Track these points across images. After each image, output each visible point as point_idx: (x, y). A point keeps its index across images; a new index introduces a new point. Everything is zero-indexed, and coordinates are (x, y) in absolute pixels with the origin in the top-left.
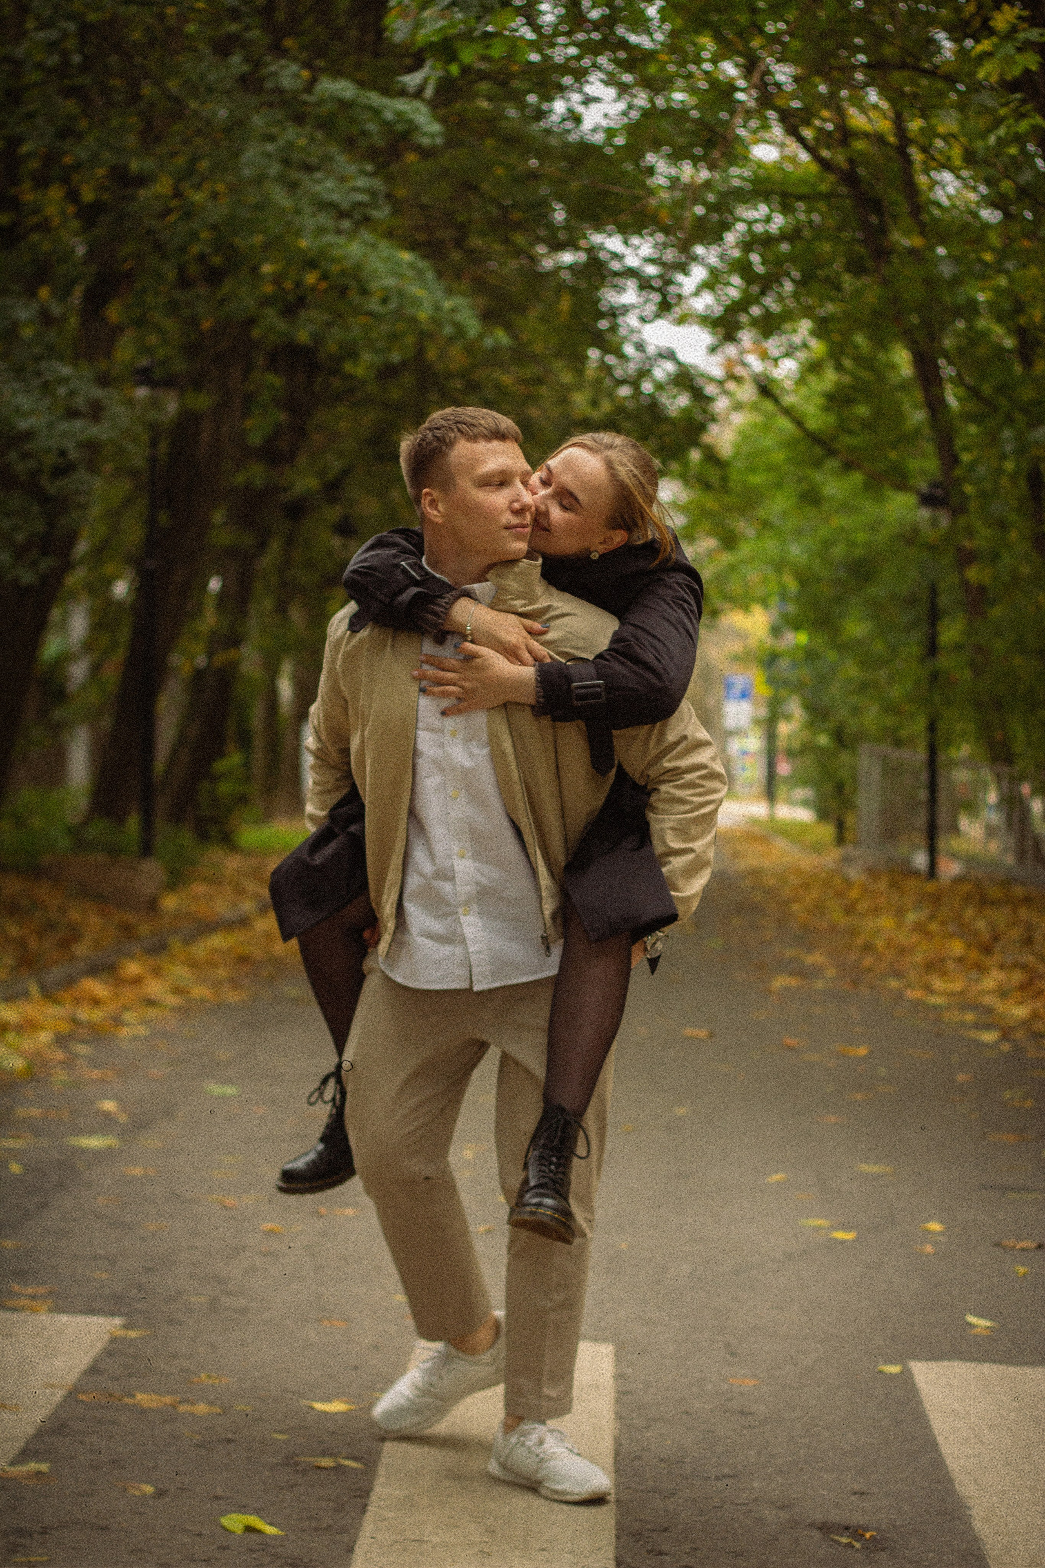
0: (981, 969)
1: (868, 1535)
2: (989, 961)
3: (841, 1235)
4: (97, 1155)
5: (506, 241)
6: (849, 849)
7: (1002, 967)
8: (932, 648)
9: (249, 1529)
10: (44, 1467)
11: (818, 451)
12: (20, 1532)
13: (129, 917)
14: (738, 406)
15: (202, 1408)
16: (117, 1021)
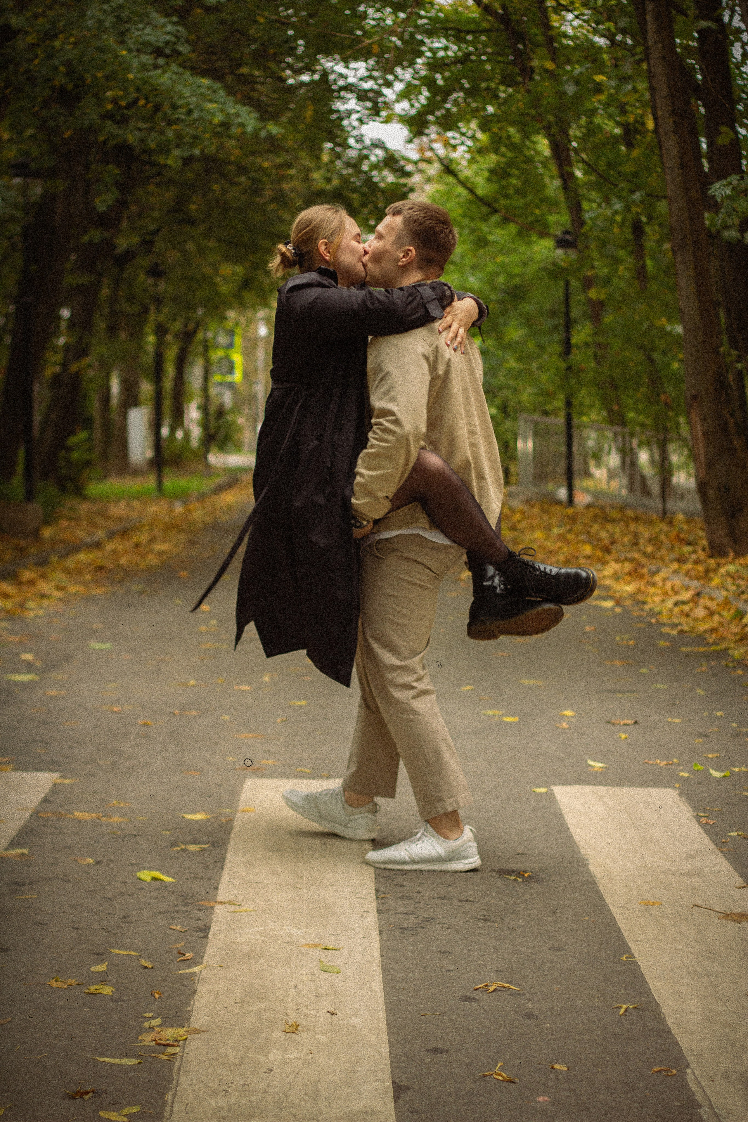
0: (604, 563)
1: (526, 875)
2: (608, 557)
3: (509, 719)
4: (24, 686)
5: (265, 68)
6: (514, 488)
7: (617, 561)
8: (567, 347)
9: (154, 879)
10: (25, 851)
11: (484, 210)
12: (17, 883)
13: (22, 543)
14: (429, 180)
15: (116, 819)
16: (22, 606)
